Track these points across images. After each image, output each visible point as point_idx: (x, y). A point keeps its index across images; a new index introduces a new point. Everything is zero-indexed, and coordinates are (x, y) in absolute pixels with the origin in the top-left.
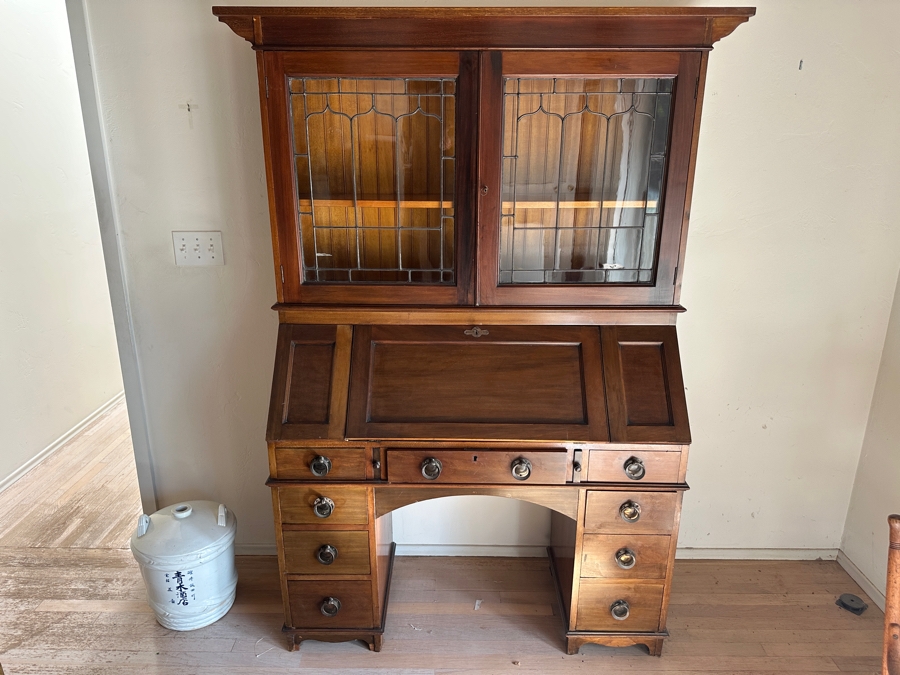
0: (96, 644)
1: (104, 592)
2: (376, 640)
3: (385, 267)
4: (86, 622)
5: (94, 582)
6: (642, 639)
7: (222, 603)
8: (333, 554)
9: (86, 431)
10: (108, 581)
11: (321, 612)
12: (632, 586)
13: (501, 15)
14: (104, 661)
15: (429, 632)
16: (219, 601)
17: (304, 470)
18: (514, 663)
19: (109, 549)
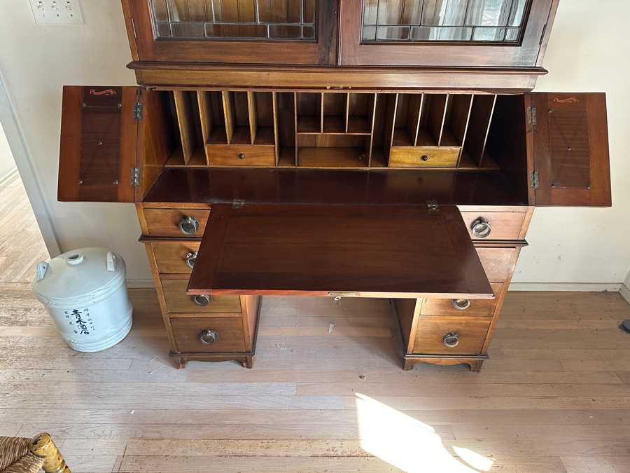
0: (17, 364)
1: (24, 319)
2: (249, 360)
4: (8, 345)
5: (15, 311)
6: (466, 360)
7: (119, 331)
8: (207, 297)
9: (10, 183)
10: (27, 310)
11: (201, 342)
12: (464, 322)
14: (23, 378)
15: (292, 351)
16: (116, 329)
17: (174, 229)
18: (361, 377)
19: (28, 283)
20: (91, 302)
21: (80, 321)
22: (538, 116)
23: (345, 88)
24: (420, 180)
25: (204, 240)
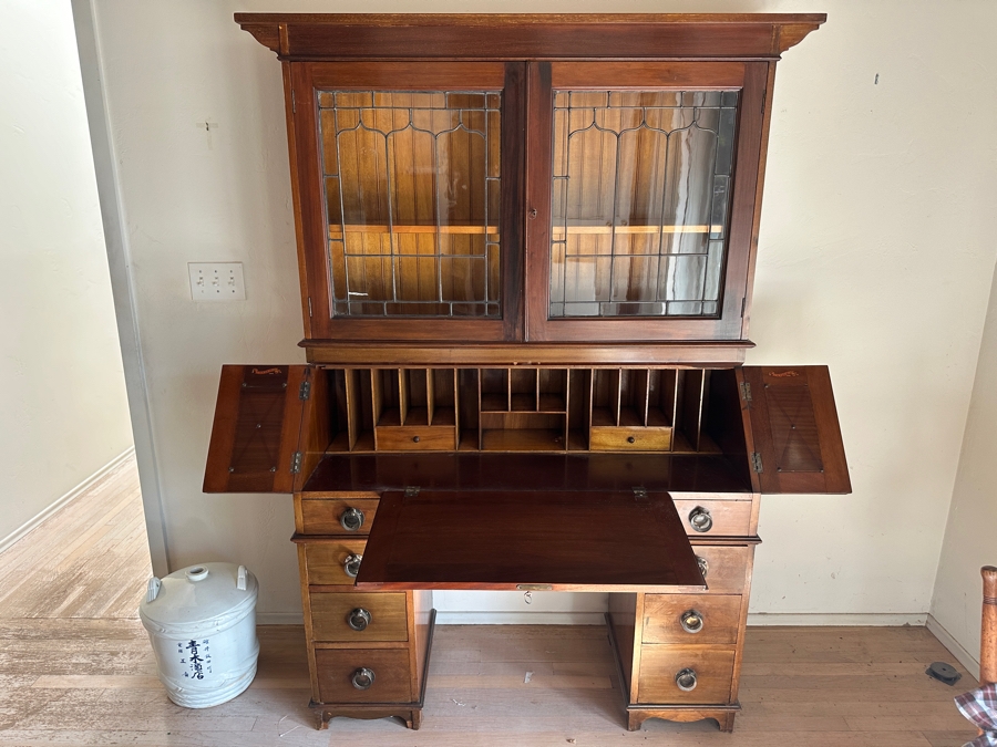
0: (99, 723)
1: (110, 666)
2: (415, 717)
3: (424, 300)
4: (88, 699)
5: (97, 655)
6: (711, 712)
7: (241, 677)
8: (366, 618)
10: (114, 654)
11: (352, 685)
12: (699, 652)
13: (551, 21)
14: (108, 742)
15: (473, 708)
16: (238, 674)
17: (334, 524)
18: (569, 741)
19: (115, 619)
20: (215, 630)
21: (195, 657)
22: (753, 392)
23: (533, 364)
24: (629, 466)
25: (371, 537)
